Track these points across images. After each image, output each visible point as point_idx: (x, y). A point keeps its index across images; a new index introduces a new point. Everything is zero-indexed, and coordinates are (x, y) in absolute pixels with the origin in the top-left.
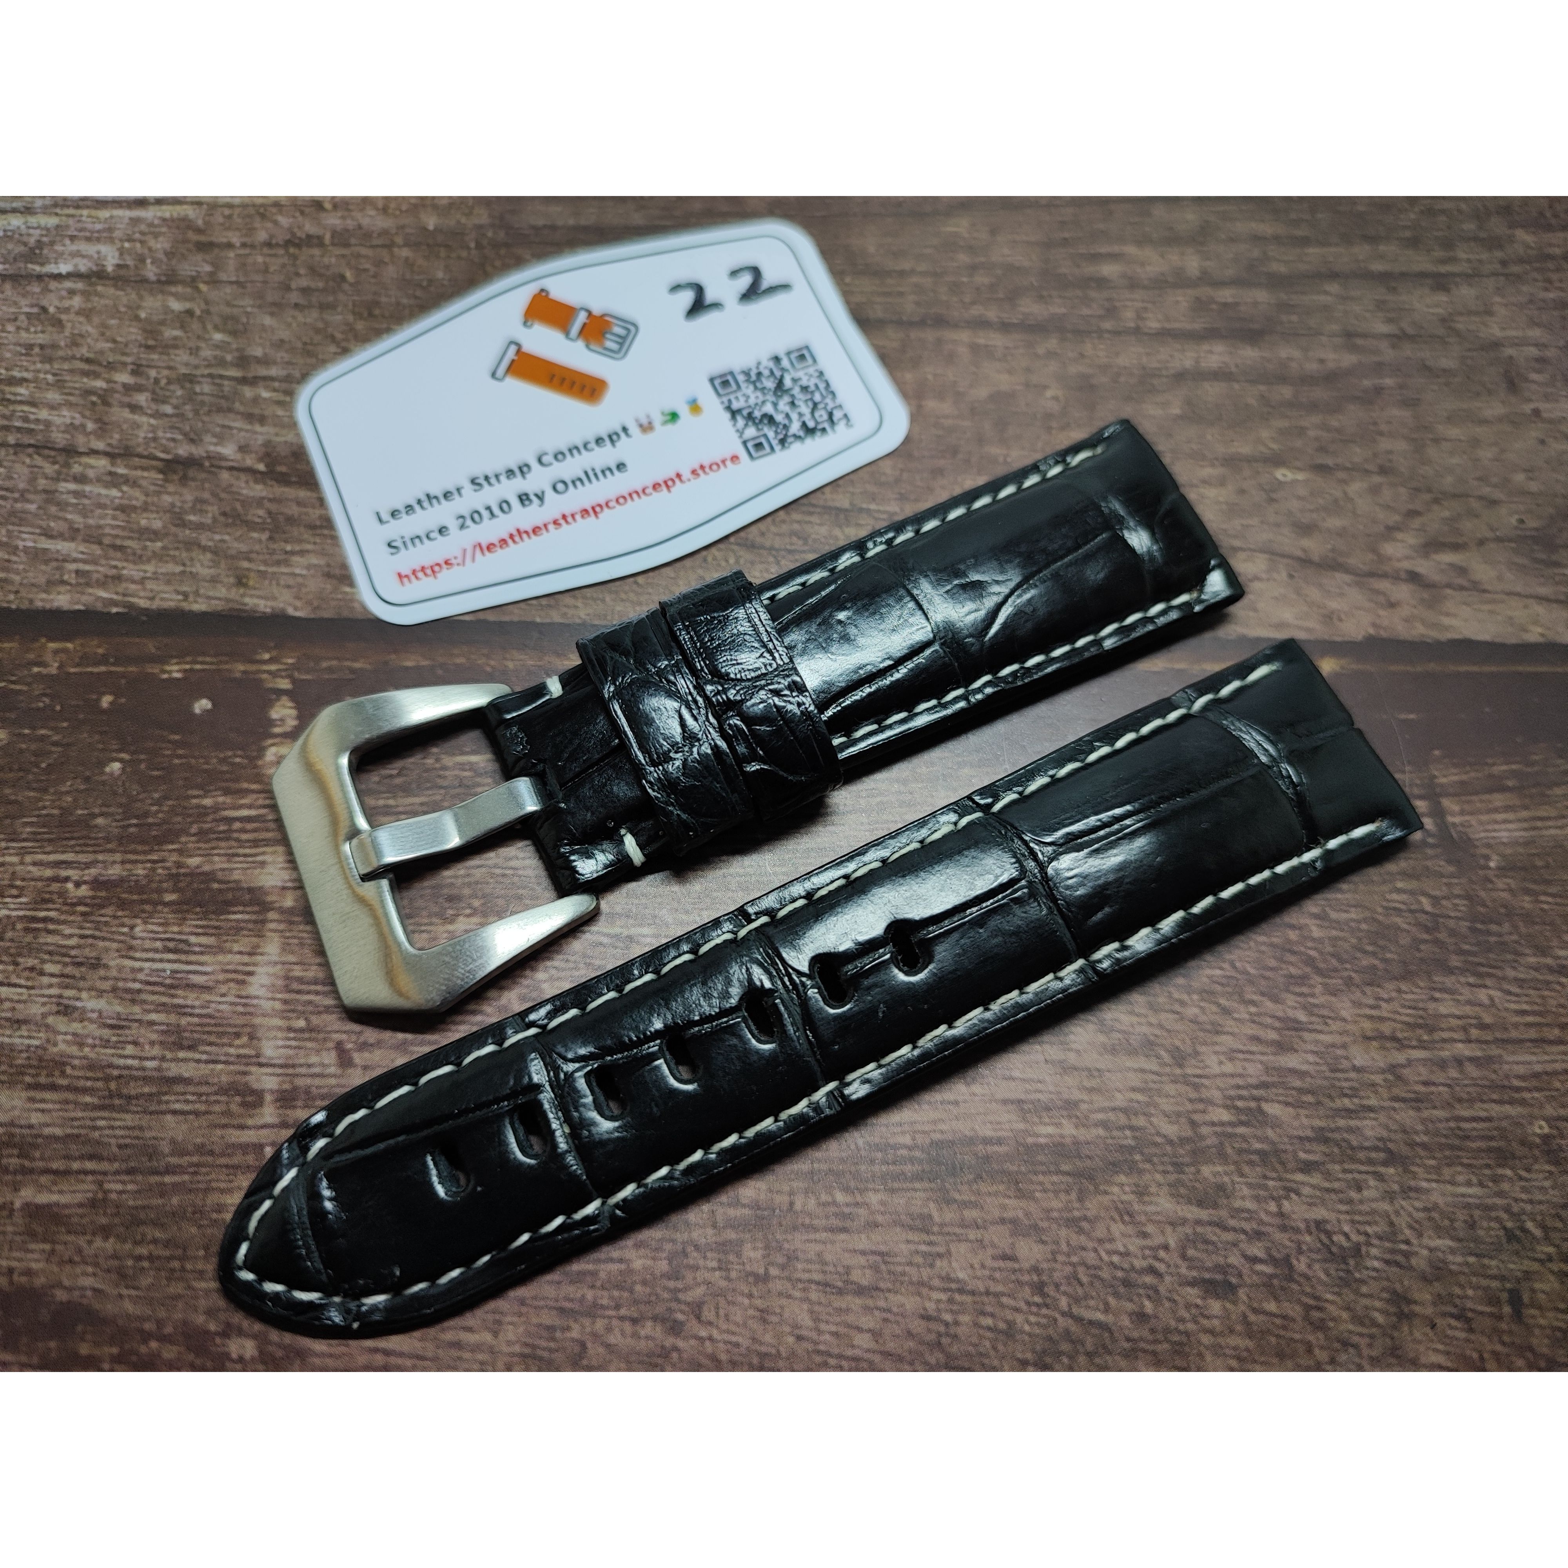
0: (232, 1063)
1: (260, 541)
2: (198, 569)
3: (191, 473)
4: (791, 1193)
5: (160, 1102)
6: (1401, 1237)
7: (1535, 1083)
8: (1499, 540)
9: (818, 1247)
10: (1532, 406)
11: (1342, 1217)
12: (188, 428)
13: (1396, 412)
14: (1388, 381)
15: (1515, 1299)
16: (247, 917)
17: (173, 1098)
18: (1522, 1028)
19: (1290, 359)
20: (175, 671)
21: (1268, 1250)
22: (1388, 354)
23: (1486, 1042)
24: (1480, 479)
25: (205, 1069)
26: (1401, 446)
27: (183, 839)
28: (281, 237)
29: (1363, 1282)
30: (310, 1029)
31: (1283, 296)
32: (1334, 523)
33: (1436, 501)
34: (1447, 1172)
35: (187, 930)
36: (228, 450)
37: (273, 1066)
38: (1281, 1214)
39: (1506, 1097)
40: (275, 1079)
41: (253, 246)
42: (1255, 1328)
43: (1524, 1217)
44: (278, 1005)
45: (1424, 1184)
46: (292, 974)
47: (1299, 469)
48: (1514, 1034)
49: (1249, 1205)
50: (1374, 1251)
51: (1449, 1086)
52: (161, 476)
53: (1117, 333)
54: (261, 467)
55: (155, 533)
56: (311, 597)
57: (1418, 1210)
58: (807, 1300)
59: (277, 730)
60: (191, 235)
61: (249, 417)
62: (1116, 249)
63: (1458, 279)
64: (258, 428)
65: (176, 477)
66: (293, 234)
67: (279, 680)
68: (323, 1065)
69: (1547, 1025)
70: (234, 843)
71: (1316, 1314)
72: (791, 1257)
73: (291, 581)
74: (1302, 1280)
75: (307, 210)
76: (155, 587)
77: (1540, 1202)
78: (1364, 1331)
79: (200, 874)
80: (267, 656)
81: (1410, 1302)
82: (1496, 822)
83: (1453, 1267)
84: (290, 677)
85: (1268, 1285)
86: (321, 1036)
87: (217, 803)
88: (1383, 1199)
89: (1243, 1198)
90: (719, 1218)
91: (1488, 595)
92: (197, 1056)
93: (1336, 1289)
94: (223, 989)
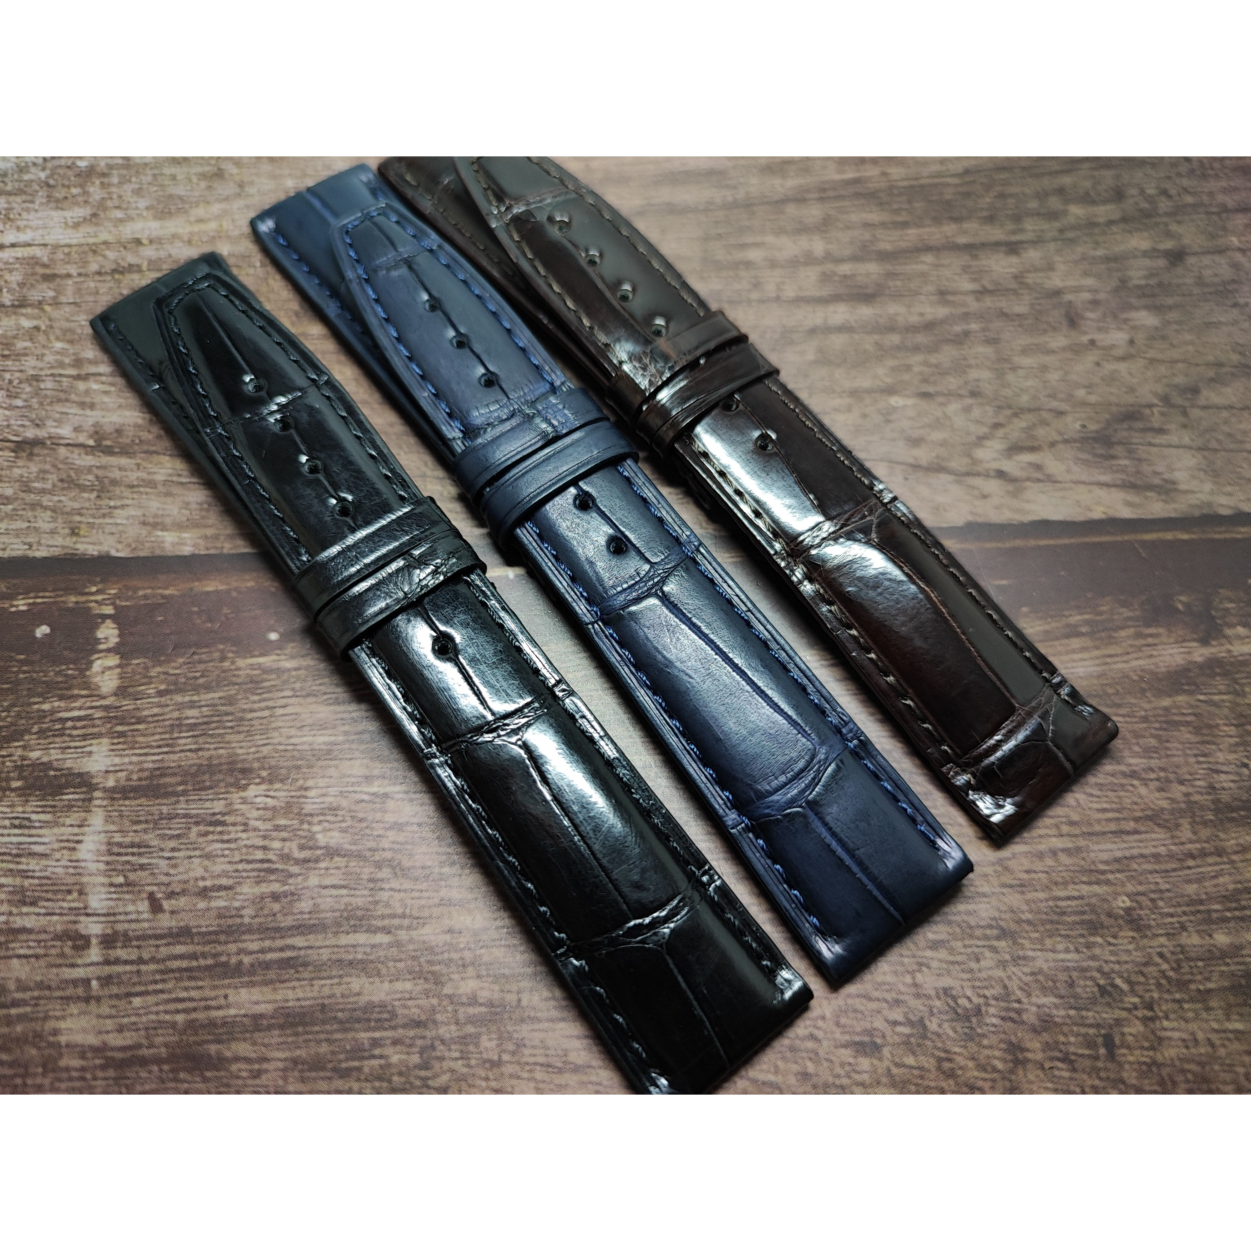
0: (65, 915)
1: (89, 499)
2: (40, 524)
3: (36, 450)
4: (519, 992)
5: (7, 949)
6: (1013, 998)
7: (1116, 866)
8: (1066, 441)
9: (541, 1035)
10: (1088, 337)
11: (964, 984)
12: (34, 416)
13: (981, 349)
14: (974, 326)
15: (1109, 1042)
16: (77, 797)
17: (18, 945)
18: (1103, 823)
19: (897, 314)
20: (21, 605)
21: (905, 1014)
22: (973, 305)
23: (1076, 836)
24: (1049, 396)
25: (44, 920)
26: (986, 375)
27: (27, 737)
28: (109, 266)
29: (984, 1036)
30: (128, 884)
31: (889, 267)
32: (937, 436)
33: (1016, 415)
34: (1048, 942)
35: (29, 809)
36: (66, 431)
37: (99, 915)
38: (915, 985)
39: (1094, 879)
40: (100, 926)
41: (86, 275)
42: (898, 1079)
43: (1113, 975)
44: (102, 866)
45: (1030, 953)
46: (113, 840)
47: (907, 396)
48: (1097, 828)
49: (889, 978)
50: (992, 1010)
51: (1047, 873)
52: (13, 454)
53: (761, 301)
54: (91, 443)
55: (7, 498)
56: (130, 540)
57: (1026, 974)
58: (533, 1079)
59: (102, 647)
60: (40, 270)
61: (82, 405)
62: (759, 239)
63: (1025, 246)
64: (88, 412)
65: (24, 454)
66: (118, 264)
67: (103, 607)
68: (138, 912)
69: (1124, 819)
70: (67, 739)
71: (946, 1065)
72: (520, 1045)
73: (114, 529)
74: (934, 1037)
75: (129, 246)
76: (6, 540)
77: (1126, 962)
78: (987, 1076)
79: (42, 764)
80: (94, 589)
81: (1023, 1050)
82: (1074, 661)
83: (1057, 1019)
84: (113, 604)
85: (907, 1043)
86: (137, 889)
87: (53, 707)
88: (997, 967)
89: (884, 974)
90: (461, 1015)
91: (1058, 485)
92: (37, 910)
93: (963, 1043)
94: (58, 855)
